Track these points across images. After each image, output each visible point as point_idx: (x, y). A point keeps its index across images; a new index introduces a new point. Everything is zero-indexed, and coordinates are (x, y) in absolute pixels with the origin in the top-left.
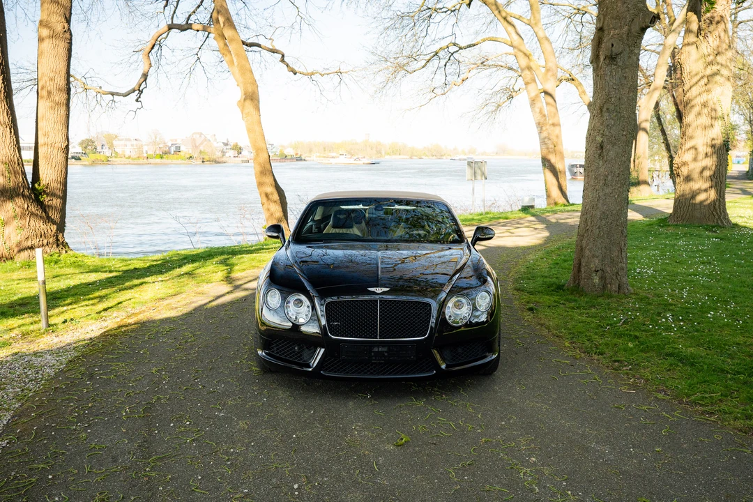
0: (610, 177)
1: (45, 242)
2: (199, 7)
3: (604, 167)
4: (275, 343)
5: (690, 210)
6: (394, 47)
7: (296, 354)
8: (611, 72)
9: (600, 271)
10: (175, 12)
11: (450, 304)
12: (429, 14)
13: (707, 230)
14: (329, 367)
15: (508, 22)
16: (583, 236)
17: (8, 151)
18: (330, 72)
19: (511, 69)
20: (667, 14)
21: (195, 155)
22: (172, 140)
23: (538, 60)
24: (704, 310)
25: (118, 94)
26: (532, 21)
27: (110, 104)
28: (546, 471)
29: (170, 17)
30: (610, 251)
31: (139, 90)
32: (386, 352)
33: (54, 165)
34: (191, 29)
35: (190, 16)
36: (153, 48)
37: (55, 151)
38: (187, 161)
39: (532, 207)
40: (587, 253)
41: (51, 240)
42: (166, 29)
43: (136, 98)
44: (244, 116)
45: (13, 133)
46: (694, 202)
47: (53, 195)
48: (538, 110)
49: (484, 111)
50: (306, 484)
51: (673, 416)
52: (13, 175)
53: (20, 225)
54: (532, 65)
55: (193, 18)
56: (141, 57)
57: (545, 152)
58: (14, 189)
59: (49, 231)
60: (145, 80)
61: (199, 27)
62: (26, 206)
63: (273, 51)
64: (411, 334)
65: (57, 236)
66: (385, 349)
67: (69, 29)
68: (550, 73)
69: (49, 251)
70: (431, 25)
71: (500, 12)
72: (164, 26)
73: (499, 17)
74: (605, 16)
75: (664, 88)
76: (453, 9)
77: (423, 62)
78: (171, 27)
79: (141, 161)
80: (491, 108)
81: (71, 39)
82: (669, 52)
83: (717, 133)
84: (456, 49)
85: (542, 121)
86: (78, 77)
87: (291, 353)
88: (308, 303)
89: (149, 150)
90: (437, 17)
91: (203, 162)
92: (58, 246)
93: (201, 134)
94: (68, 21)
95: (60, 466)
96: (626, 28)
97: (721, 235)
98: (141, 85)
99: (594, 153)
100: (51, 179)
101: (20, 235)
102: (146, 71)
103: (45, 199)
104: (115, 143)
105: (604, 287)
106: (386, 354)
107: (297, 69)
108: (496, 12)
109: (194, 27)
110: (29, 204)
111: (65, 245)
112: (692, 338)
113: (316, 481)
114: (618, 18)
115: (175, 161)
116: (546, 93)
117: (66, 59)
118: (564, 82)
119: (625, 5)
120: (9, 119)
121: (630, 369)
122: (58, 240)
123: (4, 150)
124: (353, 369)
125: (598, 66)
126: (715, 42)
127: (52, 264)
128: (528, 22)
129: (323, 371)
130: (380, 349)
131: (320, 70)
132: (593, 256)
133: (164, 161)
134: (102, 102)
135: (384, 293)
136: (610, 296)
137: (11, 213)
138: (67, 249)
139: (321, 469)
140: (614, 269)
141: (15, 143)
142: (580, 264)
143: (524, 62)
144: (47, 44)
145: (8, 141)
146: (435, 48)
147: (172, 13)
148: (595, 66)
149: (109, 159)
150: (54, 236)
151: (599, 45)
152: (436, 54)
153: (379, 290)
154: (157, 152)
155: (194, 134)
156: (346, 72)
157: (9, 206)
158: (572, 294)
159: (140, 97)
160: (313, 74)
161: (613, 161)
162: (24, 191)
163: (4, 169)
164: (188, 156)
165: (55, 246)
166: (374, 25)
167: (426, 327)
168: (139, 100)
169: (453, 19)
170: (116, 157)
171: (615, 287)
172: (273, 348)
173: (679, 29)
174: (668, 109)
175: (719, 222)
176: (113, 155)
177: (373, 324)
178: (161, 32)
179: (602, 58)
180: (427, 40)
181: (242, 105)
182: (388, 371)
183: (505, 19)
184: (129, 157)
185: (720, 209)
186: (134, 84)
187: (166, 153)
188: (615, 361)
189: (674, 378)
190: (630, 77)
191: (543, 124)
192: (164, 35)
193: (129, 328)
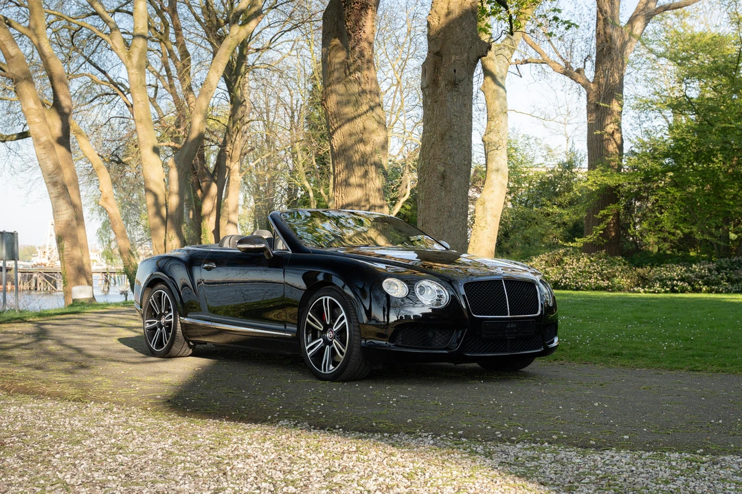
0: (454, 209)
3: (447, 198)
7: (430, 340)
8: (452, 98)
14: (470, 348)
32: (515, 328)
74: (443, 40)
87: (424, 340)
99: (436, 183)
106: (516, 331)
114: (458, 43)
119: (464, 32)
124: (489, 347)
130: (511, 326)
151: (434, 69)
161: (457, 191)
167: (536, 304)
190: (469, 105)
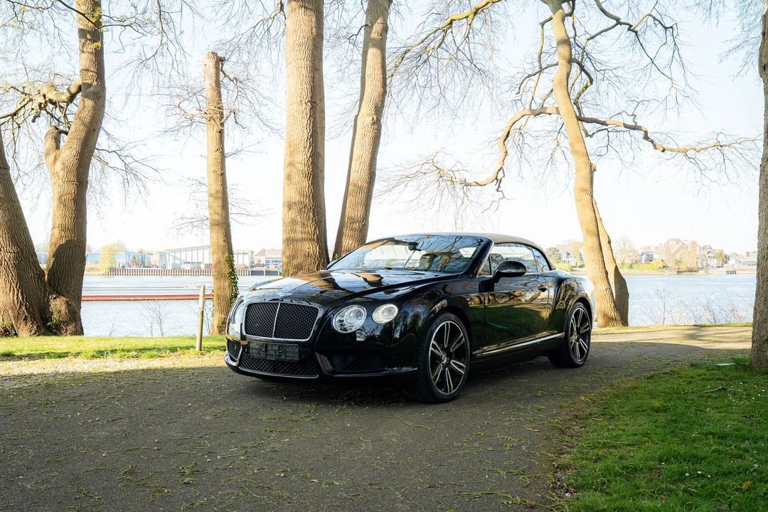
10: (532, 98)
18: (706, 146)
21: (670, 265)
22: (644, 248)
31: (496, 179)
34: (545, 113)
35: (545, 100)
36: (507, 136)
38: (660, 271)
43: (496, 188)
91: (679, 272)
93: (678, 241)
98: (498, 174)
109: (548, 111)
115: (646, 272)
129: (241, 366)
131: (694, 145)
133: (633, 270)
149: (574, 269)
154: (626, 261)
155: (670, 240)
164: (661, 266)
168: (500, 189)
178: (515, 119)
187: (636, 263)
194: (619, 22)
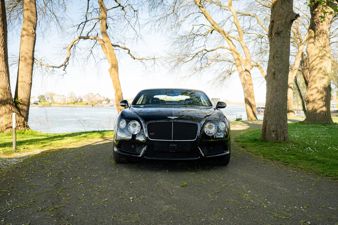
0: (278, 88)
1: (18, 125)
2: (93, 29)
3: (276, 83)
4: (123, 144)
5: (314, 117)
6: (178, 51)
7: (133, 149)
8: (278, 40)
9: (275, 131)
10: (82, 32)
11: (207, 126)
12: (194, 37)
13: (322, 125)
14: (149, 155)
15: (229, 39)
16: (266, 115)
17: (4, 83)
18: (150, 58)
19: (230, 61)
20: (299, 38)
21: (89, 103)
22: (79, 96)
23: (243, 57)
24: (326, 147)
25: (56, 67)
26: (239, 39)
27: (52, 72)
28: (256, 195)
29: (80, 34)
30: (280, 122)
31: (65, 65)
32: (176, 147)
33: (25, 91)
34: (89, 38)
35: (89, 33)
36: (72, 47)
37: (26, 84)
38: (86, 105)
39: (241, 119)
40: (269, 123)
41: (21, 124)
42: (78, 38)
43: (64, 69)
44: (111, 75)
45: (7, 76)
46: (316, 113)
47: (24, 104)
48: (243, 78)
49: (218, 80)
50: (136, 198)
51: (317, 179)
52: (6, 94)
53: (7, 117)
54: (240, 58)
55: (90, 34)
56: (66, 51)
57: (246, 96)
58: (6, 100)
59: (21, 120)
60: (68, 61)
61: (93, 38)
62: (11, 108)
63: (125, 49)
64: (188, 138)
65: (24, 123)
66: (176, 145)
67: (35, 32)
68: (248, 62)
69: (20, 129)
70: (195, 41)
71: (225, 35)
72: (77, 37)
73: (225, 37)
74: (274, 15)
75: (299, 70)
76: (204, 34)
77: (192, 58)
78: (80, 38)
79: (65, 105)
80: (221, 78)
81: (35, 37)
82: (300, 54)
83: (325, 82)
84: (206, 52)
85: (245, 82)
86: (38, 59)
87: (130, 149)
88: (139, 125)
89: (68, 100)
90: (197, 38)
91: (92, 106)
92: (24, 127)
93: (92, 94)
94: (35, 29)
95: (15, 191)
96: (284, 20)
97: (330, 127)
98: (66, 63)
99: (271, 77)
100: (23, 97)
101: (7, 121)
102: (68, 57)
103: (20, 106)
104: (54, 97)
105: (277, 139)
106: (176, 148)
107: (135, 57)
108: (224, 35)
109: (90, 38)
110: (12, 108)
111: (28, 127)
112: (321, 155)
113: (141, 197)
114: (280, 16)
115: (80, 105)
116: (246, 70)
117: (33, 45)
118: (254, 67)
119: (284, 10)
120: (5, 69)
121: (293, 165)
122: (24, 124)
123: (2, 83)
124: (160, 155)
125: (271, 38)
126: (322, 42)
127: (21, 134)
128: (237, 40)
129: (146, 156)
130: (173, 145)
131: (146, 58)
132: (272, 124)
133: (75, 105)
134: (48, 71)
135: (175, 119)
136: (280, 143)
137: (4, 111)
138: (28, 129)
139: (144, 193)
140: (282, 130)
141: (8, 80)
142: (266, 129)
143: (236, 56)
144: (25, 38)
145: (5, 79)
146: (196, 51)
147: (81, 32)
148: (270, 38)
149: (51, 104)
150: (23, 122)
151: (272, 29)
152: (197, 54)
153: (173, 118)
154: (72, 101)
155: (89, 93)
156: (157, 59)
157: (3, 108)
158: (262, 142)
159: (65, 69)
160: (142, 59)
161: (280, 80)
162: (10, 102)
163: (2, 92)
164: (86, 103)
165: (23, 127)
166: (170, 41)
167: (195, 135)
168: (65, 70)
169: (204, 39)
170: (54, 103)
171: (282, 139)
172: (122, 147)
173: (305, 43)
174: (301, 81)
175: (328, 122)
176: (53, 102)
177: (170, 135)
178: (76, 40)
179: (273, 34)
180: (193, 48)
181: (110, 71)
182: (177, 156)
183: (227, 38)
184: (60, 103)
185: (328, 116)
186: (63, 63)
187: (76, 102)
188: (286, 162)
189: (315, 168)
190: (287, 42)
191: (245, 84)
192: (77, 42)
193: (54, 150)
194: (120, 5)
